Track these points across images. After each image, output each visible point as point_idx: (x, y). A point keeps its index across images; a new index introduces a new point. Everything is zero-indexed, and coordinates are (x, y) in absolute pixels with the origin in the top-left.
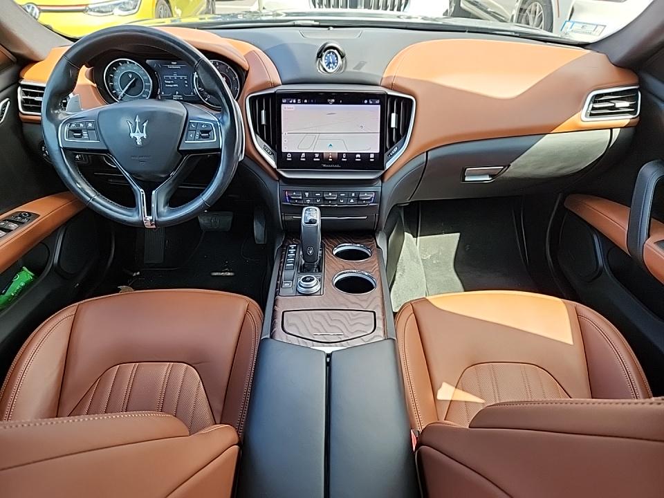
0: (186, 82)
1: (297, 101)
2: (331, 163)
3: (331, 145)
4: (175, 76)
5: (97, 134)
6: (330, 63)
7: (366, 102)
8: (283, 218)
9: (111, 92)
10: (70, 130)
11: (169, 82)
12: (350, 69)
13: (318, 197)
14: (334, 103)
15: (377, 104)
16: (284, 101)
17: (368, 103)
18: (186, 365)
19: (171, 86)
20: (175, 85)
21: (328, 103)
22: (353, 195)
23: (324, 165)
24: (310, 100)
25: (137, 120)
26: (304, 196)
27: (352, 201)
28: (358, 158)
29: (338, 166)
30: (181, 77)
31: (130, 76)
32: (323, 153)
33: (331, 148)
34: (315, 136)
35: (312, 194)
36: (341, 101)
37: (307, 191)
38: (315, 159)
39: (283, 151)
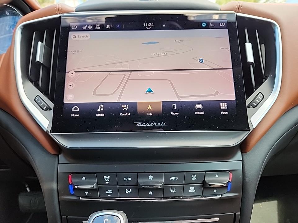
1: (94, 27)
3: (150, 90)
7: (204, 25)
13: (127, 185)
14: (152, 28)
16: (74, 27)
21: (144, 29)
22: (194, 177)
23: (139, 124)
26: (100, 181)
27: (192, 190)
28: (199, 110)
32: (136, 104)
33: (150, 94)
34: (125, 75)
35: (116, 177)
36: (164, 26)
37: (107, 174)
38: (122, 114)
39: (65, 102)
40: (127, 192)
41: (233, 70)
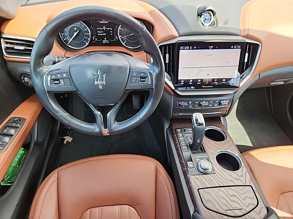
0: (111, 32)
1: (189, 48)
2: (207, 85)
3: (208, 74)
4: (104, 28)
5: (70, 80)
6: (206, 19)
7: (232, 47)
8: (173, 115)
9: (63, 40)
10: (52, 80)
11: (100, 32)
12: (221, 24)
13: (197, 104)
14: (212, 49)
15: (239, 48)
16: (181, 48)
17: (233, 48)
18: (128, 206)
19: (102, 34)
20: (104, 34)
21: (209, 49)
22: (217, 101)
23: (203, 87)
24: (198, 47)
25: (98, 73)
26: (188, 103)
27: (216, 105)
28: (224, 81)
29: (212, 87)
30: (108, 29)
31: (75, 29)
32: (203, 79)
33: (208, 76)
34: (199, 69)
35: (193, 102)
36: (217, 47)
37: (190, 101)
38: (198, 83)
39: (179, 79)
40: (196, 106)
41: (239, 67)
